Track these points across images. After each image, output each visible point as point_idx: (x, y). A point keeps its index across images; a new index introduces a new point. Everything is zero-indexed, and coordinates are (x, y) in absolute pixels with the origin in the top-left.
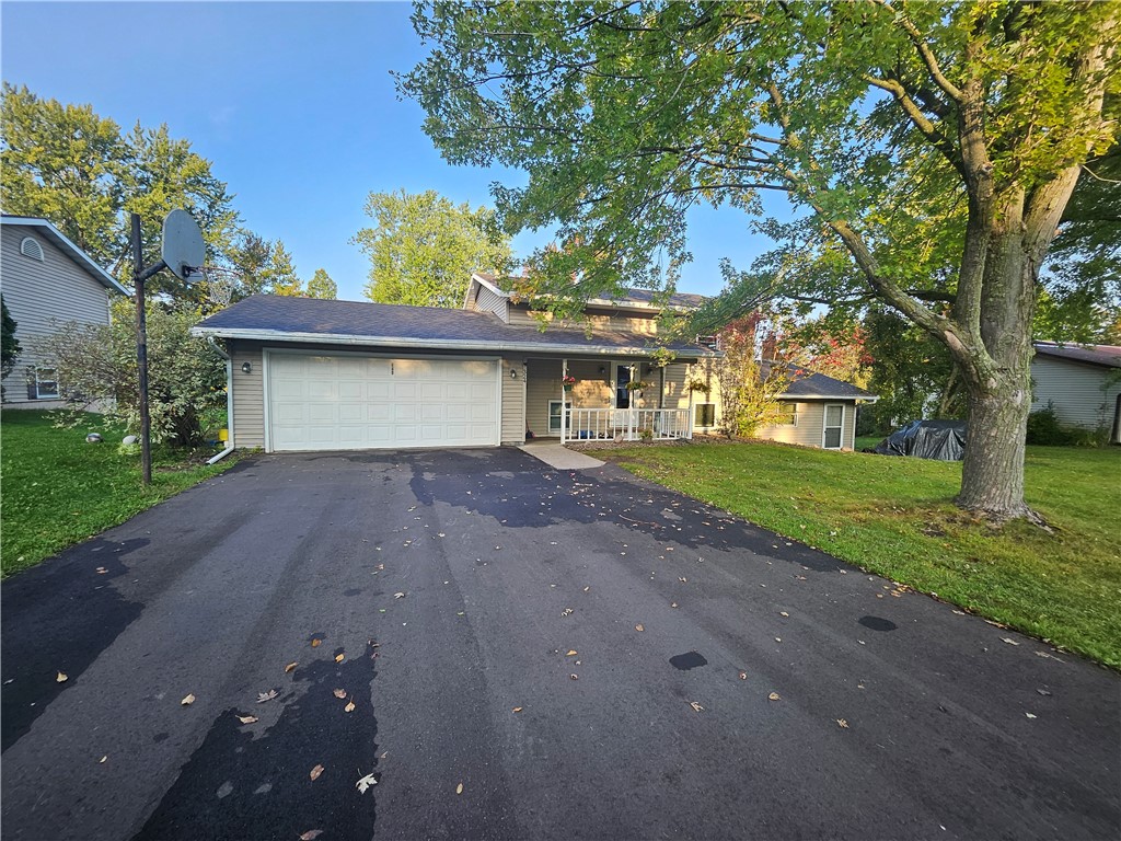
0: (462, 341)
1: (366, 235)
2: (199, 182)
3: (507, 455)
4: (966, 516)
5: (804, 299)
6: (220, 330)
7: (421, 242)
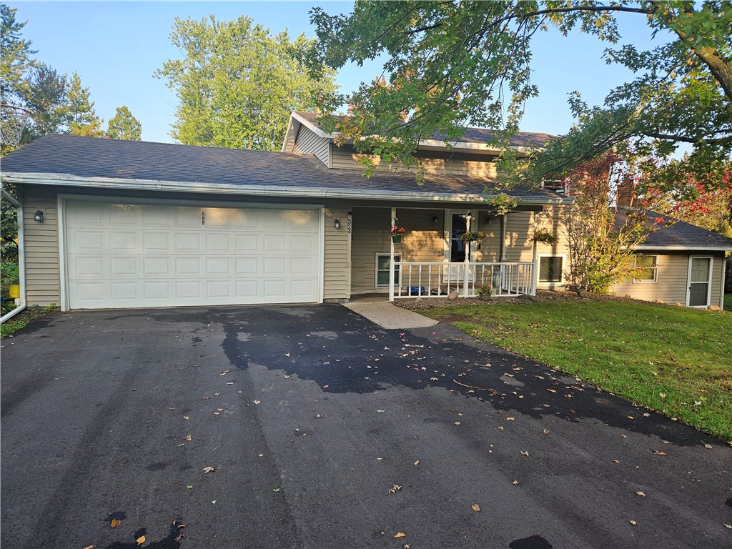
1: (172, 69)
3: (331, 313)
5: (665, 137)
6: (9, 174)
7: (234, 76)
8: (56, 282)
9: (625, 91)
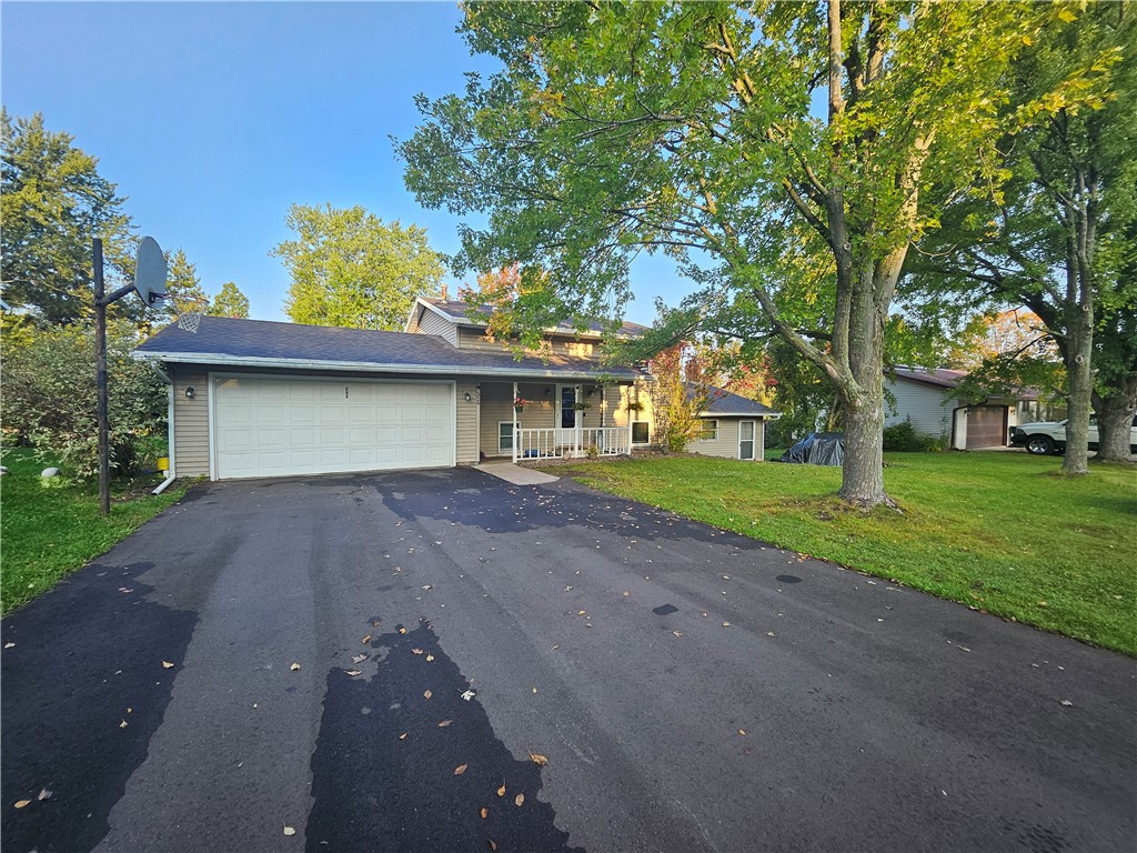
0: (419, 366)
1: (288, 249)
2: (81, 181)
3: (463, 474)
4: (846, 504)
5: (723, 333)
6: (165, 353)
7: (347, 259)
8: (206, 459)
9: (695, 298)
